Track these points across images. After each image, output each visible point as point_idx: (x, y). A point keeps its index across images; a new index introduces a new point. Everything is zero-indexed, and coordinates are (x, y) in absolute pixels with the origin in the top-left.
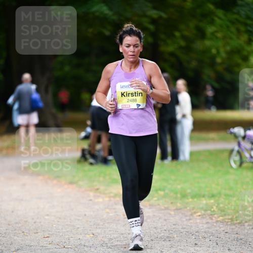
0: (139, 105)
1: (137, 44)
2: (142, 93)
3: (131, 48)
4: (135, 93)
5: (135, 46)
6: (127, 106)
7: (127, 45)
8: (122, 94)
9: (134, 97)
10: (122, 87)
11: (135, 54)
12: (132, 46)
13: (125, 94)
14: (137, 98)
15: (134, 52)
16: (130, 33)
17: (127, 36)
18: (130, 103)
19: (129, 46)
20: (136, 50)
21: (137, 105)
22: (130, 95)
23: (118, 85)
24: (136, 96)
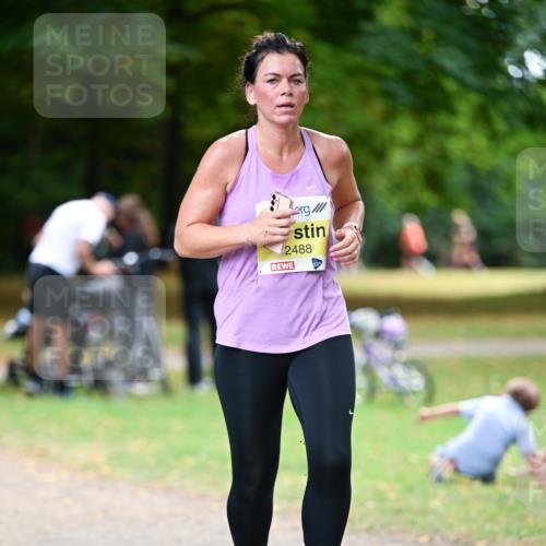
0: (318, 262)
1: (299, 75)
2: (323, 228)
3: (284, 85)
4: (306, 229)
5: (293, 79)
6: (285, 266)
7: (271, 77)
9: (304, 241)
11: (294, 101)
12: (285, 81)
14: (311, 241)
15: (291, 95)
19: (275, 79)
20: (297, 89)
21: (314, 261)
24: (307, 237)
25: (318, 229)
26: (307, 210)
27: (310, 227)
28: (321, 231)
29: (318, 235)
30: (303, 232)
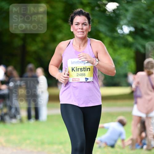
0: (87, 79)
1: (86, 23)
2: (89, 68)
3: (80, 26)
4: (84, 68)
5: (83, 24)
6: (76, 80)
7: (77, 23)
8: (73, 69)
9: (83, 72)
10: (73, 63)
11: (83, 31)
12: (81, 24)
13: (75, 69)
15: (82, 29)
16: (80, 13)
17: (77, 16)
18: (79, 77)
20: (85, 27)
21: (85, 78)
22: (79, 70)
23: (69, 61)
24: (84, 71)
25: (88, 69)
26: (84, 62)
27: (85, 68)
28: (89, 69)
29: (88, 71)
30: (83, 69)
